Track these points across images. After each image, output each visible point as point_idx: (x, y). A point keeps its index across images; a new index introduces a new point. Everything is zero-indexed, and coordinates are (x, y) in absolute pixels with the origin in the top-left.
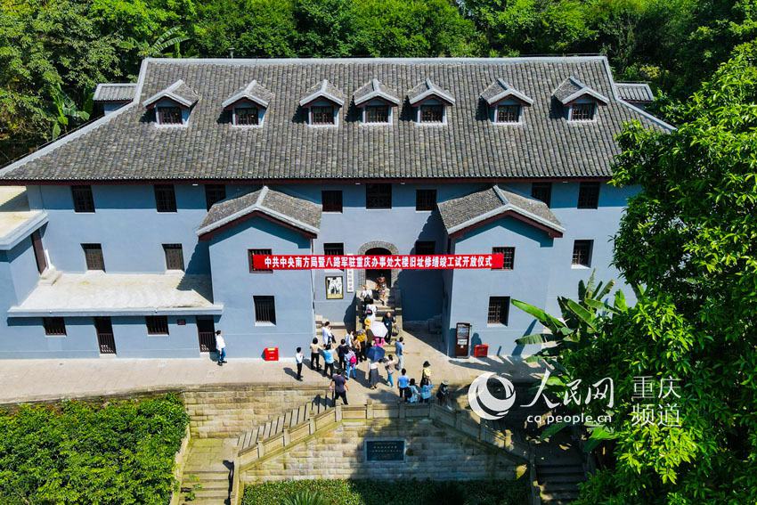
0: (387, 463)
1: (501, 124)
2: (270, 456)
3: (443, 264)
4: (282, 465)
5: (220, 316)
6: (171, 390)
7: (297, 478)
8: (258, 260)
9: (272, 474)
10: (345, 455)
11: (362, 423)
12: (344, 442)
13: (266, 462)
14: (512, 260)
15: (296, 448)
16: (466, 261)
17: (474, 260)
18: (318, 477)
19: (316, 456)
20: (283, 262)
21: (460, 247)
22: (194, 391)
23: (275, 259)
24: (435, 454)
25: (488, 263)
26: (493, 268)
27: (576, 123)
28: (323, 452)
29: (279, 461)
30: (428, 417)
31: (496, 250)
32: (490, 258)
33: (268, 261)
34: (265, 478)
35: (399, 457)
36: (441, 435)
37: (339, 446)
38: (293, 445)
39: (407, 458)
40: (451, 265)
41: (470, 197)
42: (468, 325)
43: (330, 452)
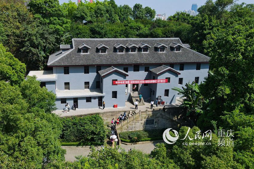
0: (150, 125)
1: (160, 52)
2: (125, 125)
3: (155, 82)
4: (127, 127)
5: (104, 96)
6: (97, 113)
7: (130, 130)
8: (114, 82)
9: (125, 130)
10: (141, 124)
11: (145, 115)
12: (141, 120)
13: (124, 127)
14: (170, 81)
15: (131, 122)
16: (160, 81)
17: (162, 81)
18: (135, 130)
19: (135, 124)
20: (120, 82)
21: (159, 78)
22: (102, 113)
23: (118, 82)
24: (161, 122)
25: (165, 81)
26: (166, 83)
27: (176, 52)
28: (137, 123)
29: (126, 126)
30: (159, 113)
31: (166, 78)
32: (165, 80)
33: (116, 82)
34: (123, 131)
35: (153, 123)
36: (162, 117)
37: (140, 121)
38: (130, 122)
39: (154, 124)
40: (157, 82)
41: (158, 68)
42: (161, 96)
43: (138, 123)
